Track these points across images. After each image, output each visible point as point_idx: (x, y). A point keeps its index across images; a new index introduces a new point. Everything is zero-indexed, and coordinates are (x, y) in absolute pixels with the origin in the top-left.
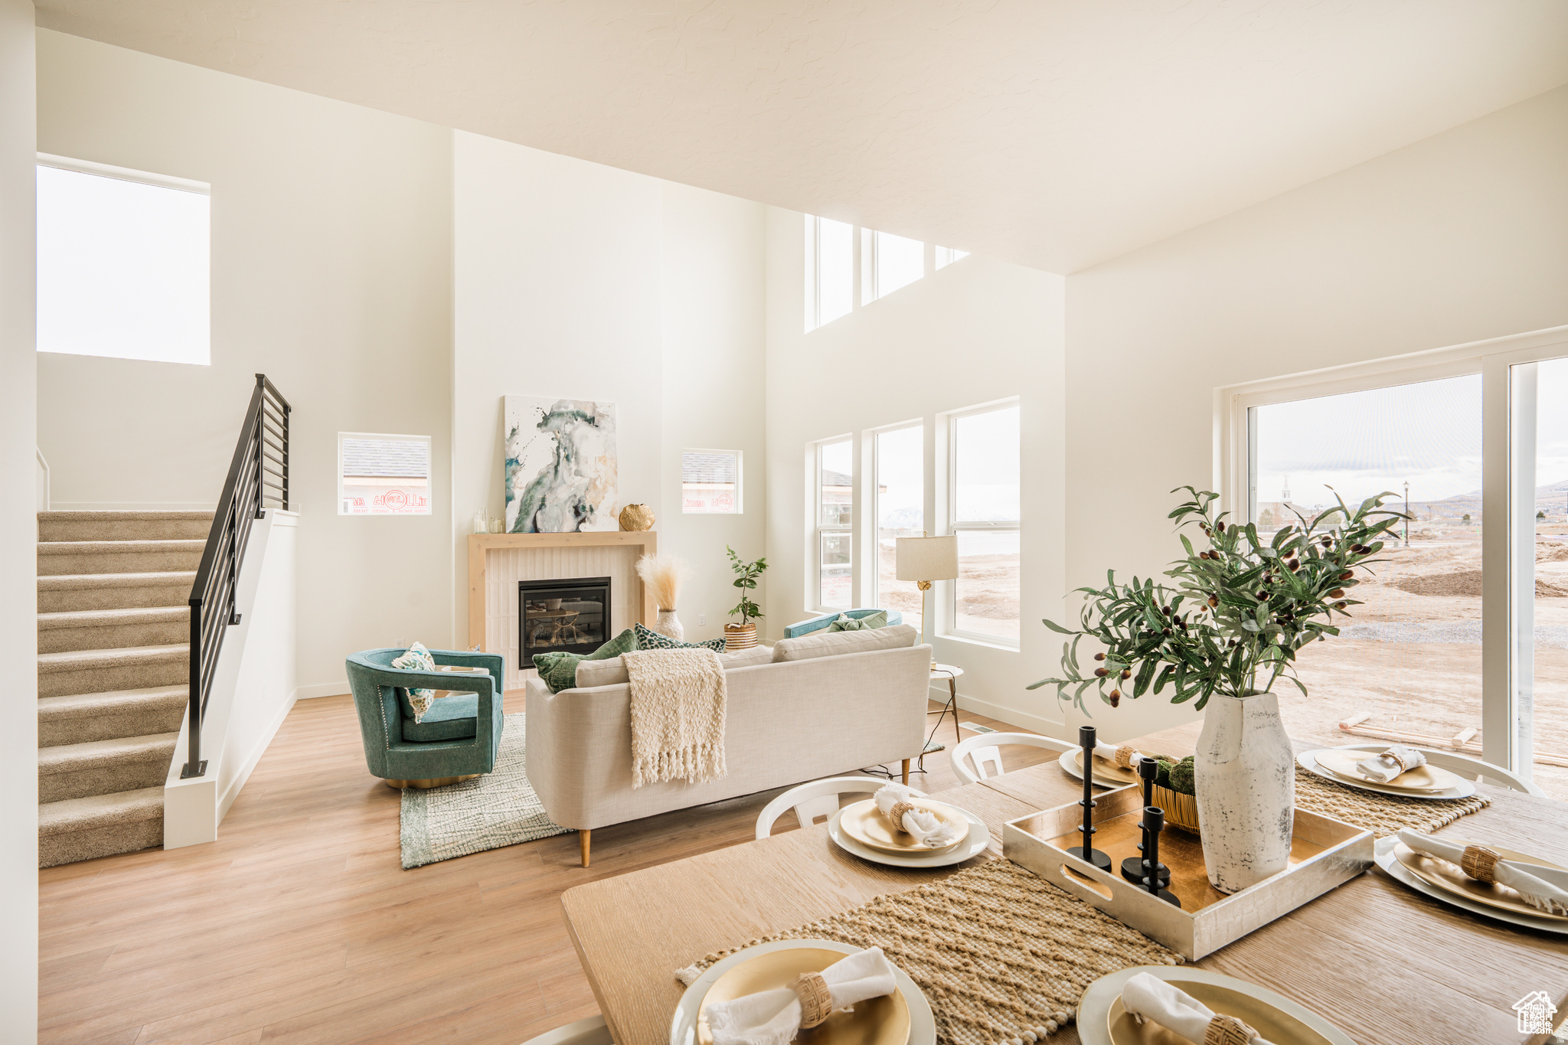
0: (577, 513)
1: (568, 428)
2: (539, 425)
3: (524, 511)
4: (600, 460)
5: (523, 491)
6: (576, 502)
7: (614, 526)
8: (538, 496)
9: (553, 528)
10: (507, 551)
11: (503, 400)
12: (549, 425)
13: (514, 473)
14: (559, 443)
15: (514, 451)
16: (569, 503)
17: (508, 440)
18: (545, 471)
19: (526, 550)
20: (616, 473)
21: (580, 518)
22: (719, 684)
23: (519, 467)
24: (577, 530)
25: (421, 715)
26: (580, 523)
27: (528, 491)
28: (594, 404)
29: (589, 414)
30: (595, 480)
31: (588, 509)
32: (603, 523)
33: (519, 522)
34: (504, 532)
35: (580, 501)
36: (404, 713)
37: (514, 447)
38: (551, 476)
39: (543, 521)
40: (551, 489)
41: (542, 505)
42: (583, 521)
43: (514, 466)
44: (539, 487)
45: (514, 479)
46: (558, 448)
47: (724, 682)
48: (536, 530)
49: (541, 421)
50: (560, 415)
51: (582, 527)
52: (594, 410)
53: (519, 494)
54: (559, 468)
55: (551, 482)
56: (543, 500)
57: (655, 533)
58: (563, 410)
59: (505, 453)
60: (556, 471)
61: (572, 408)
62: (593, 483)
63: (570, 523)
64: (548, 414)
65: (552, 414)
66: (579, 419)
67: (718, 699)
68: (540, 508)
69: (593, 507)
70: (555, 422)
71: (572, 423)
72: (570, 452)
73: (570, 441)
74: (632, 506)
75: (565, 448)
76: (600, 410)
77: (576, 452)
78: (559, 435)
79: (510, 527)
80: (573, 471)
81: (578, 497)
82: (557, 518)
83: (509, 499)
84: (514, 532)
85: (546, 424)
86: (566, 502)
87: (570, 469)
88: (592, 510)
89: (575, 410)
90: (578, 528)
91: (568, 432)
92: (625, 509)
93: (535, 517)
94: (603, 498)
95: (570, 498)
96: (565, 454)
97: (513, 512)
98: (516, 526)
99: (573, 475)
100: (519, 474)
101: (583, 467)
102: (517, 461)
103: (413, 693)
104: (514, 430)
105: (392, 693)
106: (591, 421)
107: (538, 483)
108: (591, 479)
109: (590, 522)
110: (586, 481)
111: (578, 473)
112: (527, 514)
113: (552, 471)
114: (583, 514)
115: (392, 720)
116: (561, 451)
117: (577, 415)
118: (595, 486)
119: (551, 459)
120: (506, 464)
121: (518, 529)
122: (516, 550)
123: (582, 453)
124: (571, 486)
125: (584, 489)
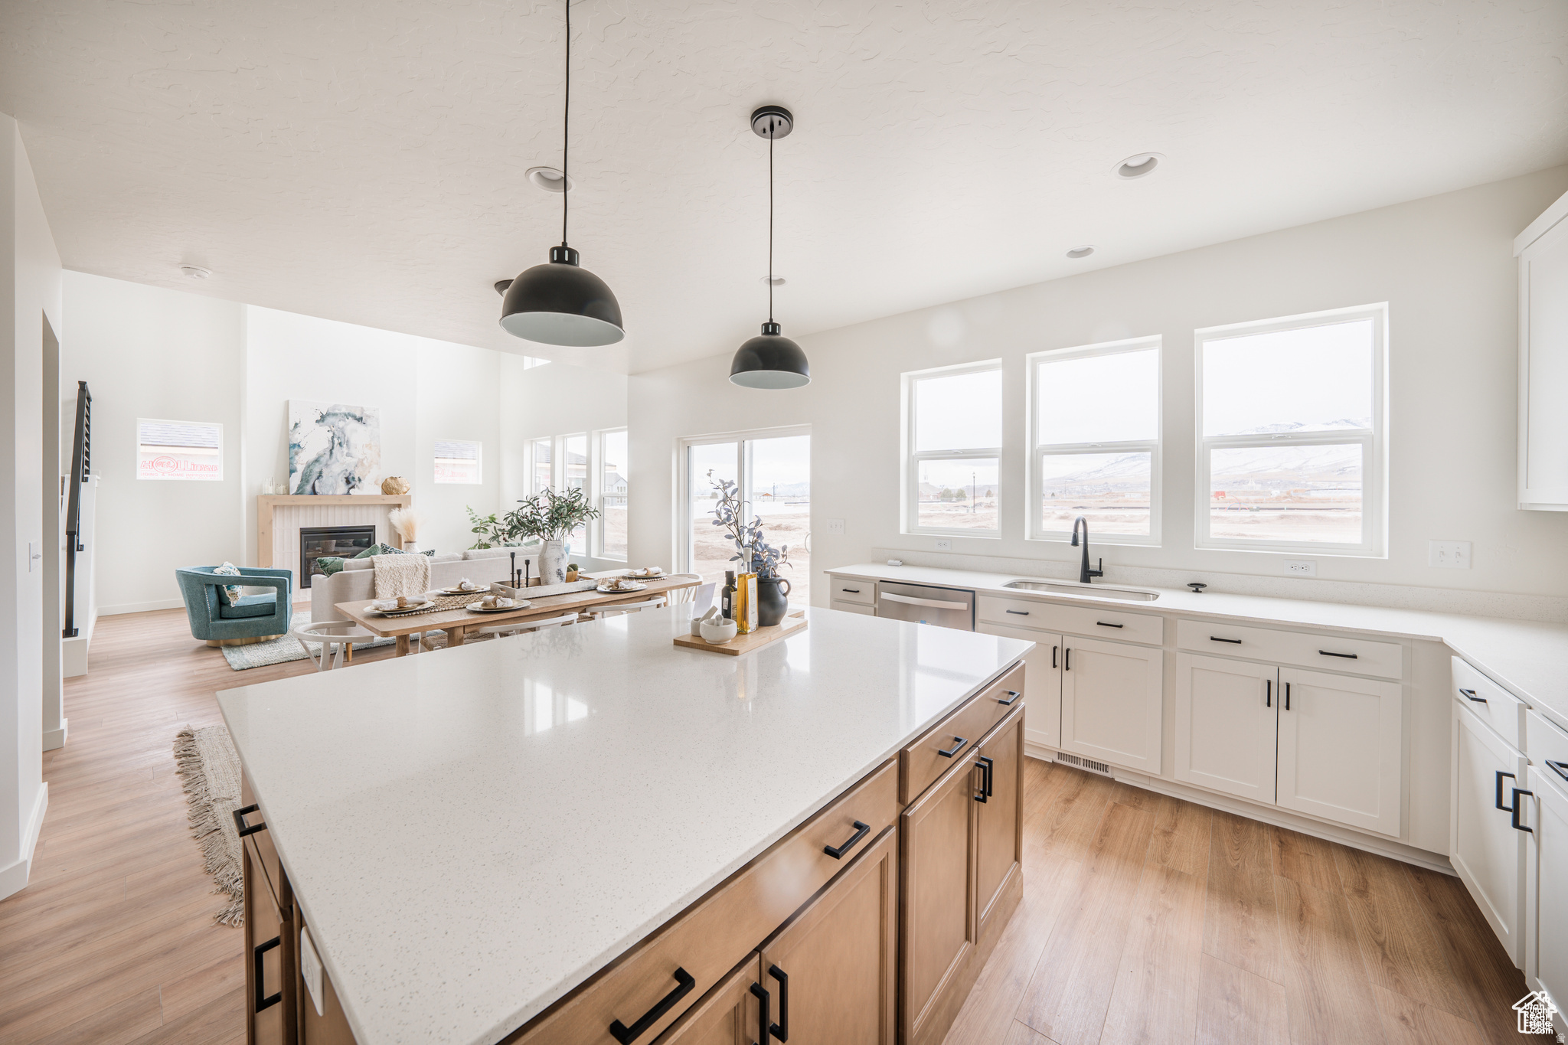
0: (348, 482)
1: (341, 424)
2: (317, 421)
3: (305, 479)
4: (366, 447)
5: (304, 466)
6: (347, 475)
7: (378, 491)
8: (316, 469)
9: (328, 492)
10: (291, 507)
11: (287, 403)
12: (325, 422)
13: (297, 454)
14: (334, 434)
15: (296, 438)
16: (341, 476)
17: (292, 431)
18: (322, 453)
19: (306, 506)
20: (379, 455)
21: (350, 486)
22: (426, 569)
23: (300, 450)
24: (348, 493)
25: (235, 602)
26: (350, 488)
27: (308, 466)
28: (362, 408)
29: (358, 415)
30: (363, 460)
31: (357, 479)
32: (369, 488)
33: (300, 487)
34: (288, 494)
35: (350, 474)
36: (222, 601)
37: (297, 435)
38: (327, 456)
39: (320, 487)
40: (327, 465)
41: (320, 476)
42: (353, 487)
43: (296, 449)
44: (317, 464)
45: (297, 458)
46: (333, 437)
47: (430, 569)
48: (314, 492)
49: (319, 418)
50: (335, 415)
51: (351, 491)
52: (362, 413)
53: (300, 468)
54: (334, 451)
55: (327, 461)
56: (321, 472)
57: (410, 496)
58: (337, 411)
59: (289, 440)
60: (331, 453)
61: (344, 410)
62: (361, 462)
63: (342, 488)
64: (324, 414)
65: (328, 414)
66: (350, 418)
67: (426, 577)
68: (318, 478)
69: (361, 478)
70: (329, 420)
71: (344, 421)
72: (343, 440)
73: (343, 433)
74: (392, 478)
75: (339, 438)
76: (367, 413)
77: (348, 441)
78: (333, 429)
79: (294, 490)
80: (345, 453)
81: (349, 471)
82: (332, 485)
83: (292, 471)
84: (296, 494)
85: (323, 421)
86: (339, 474)
87: (343, 452)
88: (360, 480)
89: (347, 412)
90: (349, 492)
91: (341, 426)
92: (386, 480)
93: (314, 484)
94: (369, 472)
95: (342, 471)
96: (338, 442)
97: (295, 481)
98: (298, 490)
99: (345, 456)
100: (301, 455)
101: (353, 451)
102: (299, 446)
103: (228, 588)
104: (296, 424)
105: (214, 589)
106: (360, 420)
107: (317, 461)
108: (359, 459)
109: (359, 488)
110: (355, 460)
111: (348, 455)
112: (307, 482)
113: (328, 453)
114: (353, 483)
115: (214, 605)
116: (335, 439)
117: (347, 415)
118: (362, 464)
119: (327, 445)
120: (290, 448)
121: (300, 491)
122: (298, 507)
123: (352, 441)
124: (344, 463)
125: (353, 466)
